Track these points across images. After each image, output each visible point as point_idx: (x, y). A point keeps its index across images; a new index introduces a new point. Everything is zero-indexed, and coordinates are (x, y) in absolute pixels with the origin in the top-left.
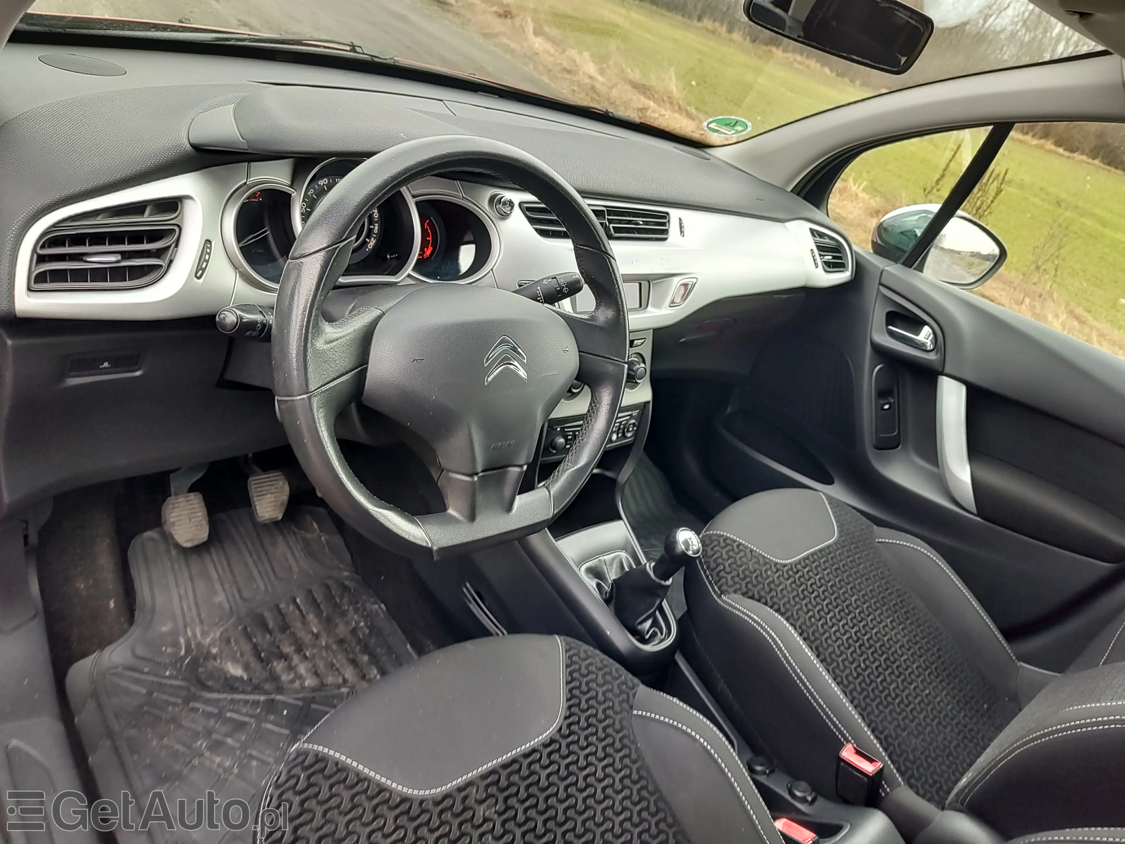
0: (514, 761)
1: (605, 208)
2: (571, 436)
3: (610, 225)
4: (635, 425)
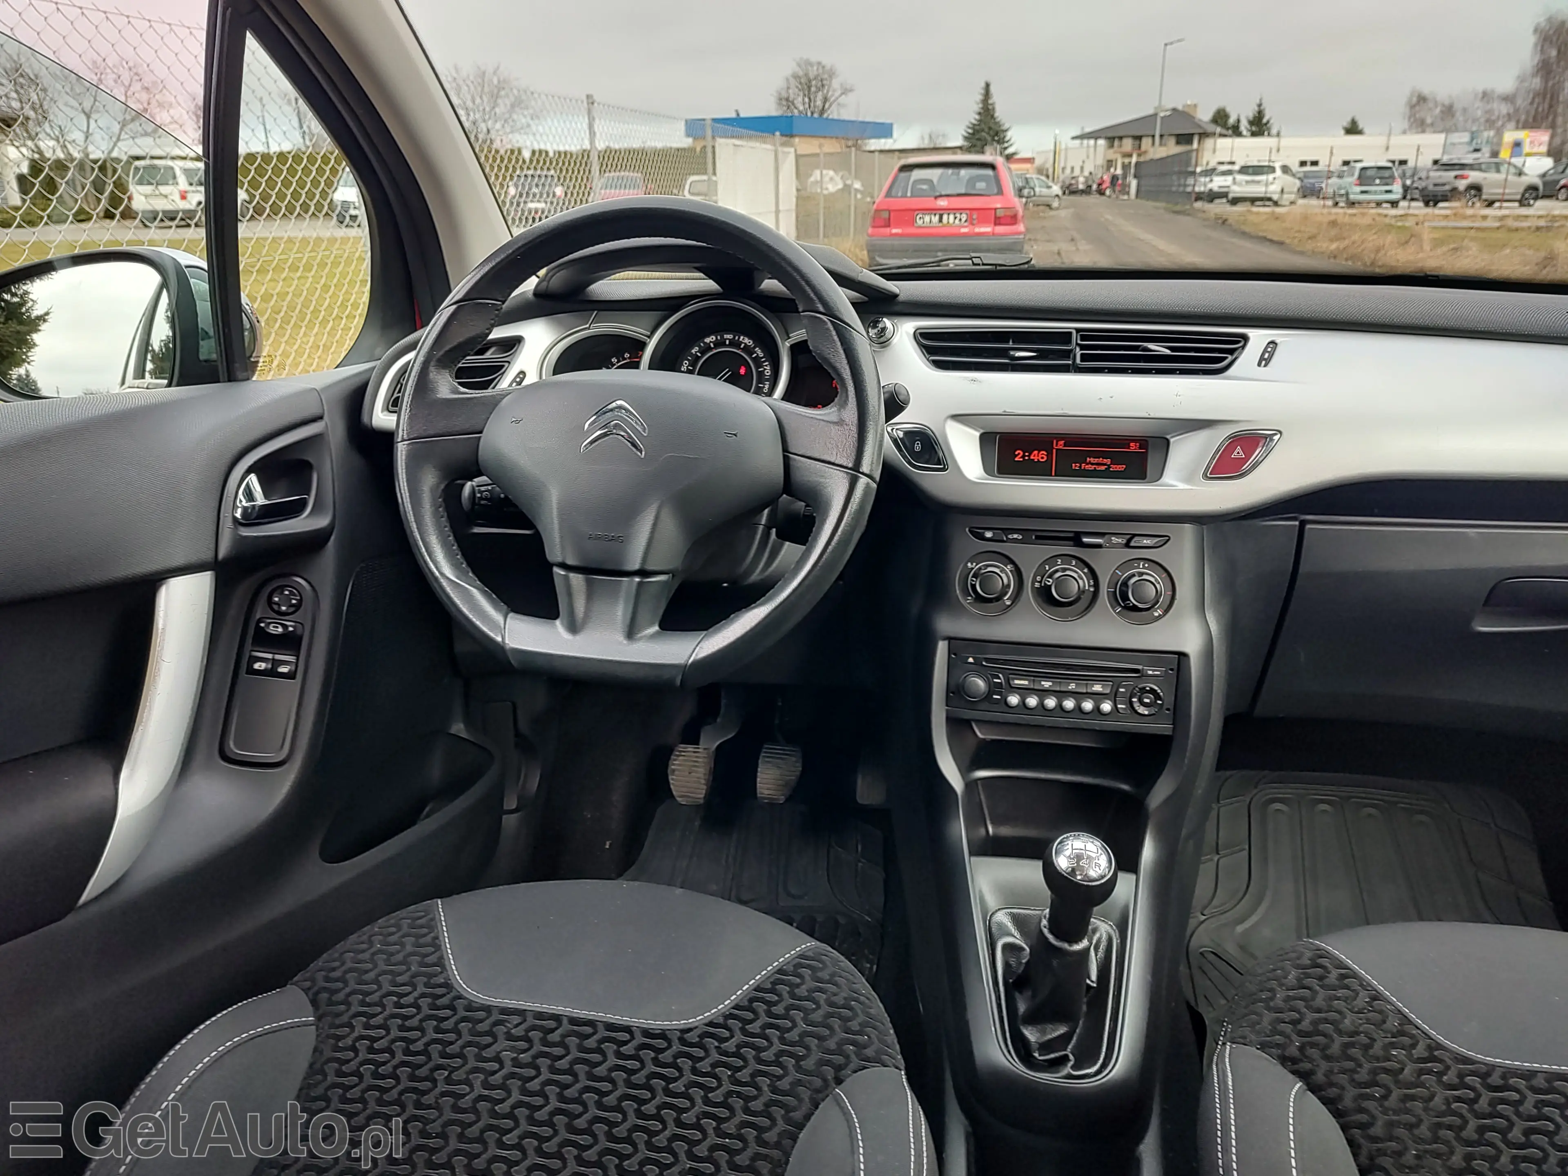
0: (591, 1023)
1: (1078, 330)
2: (999, 678)
3: (1078, 352)
4: (1159, 696)
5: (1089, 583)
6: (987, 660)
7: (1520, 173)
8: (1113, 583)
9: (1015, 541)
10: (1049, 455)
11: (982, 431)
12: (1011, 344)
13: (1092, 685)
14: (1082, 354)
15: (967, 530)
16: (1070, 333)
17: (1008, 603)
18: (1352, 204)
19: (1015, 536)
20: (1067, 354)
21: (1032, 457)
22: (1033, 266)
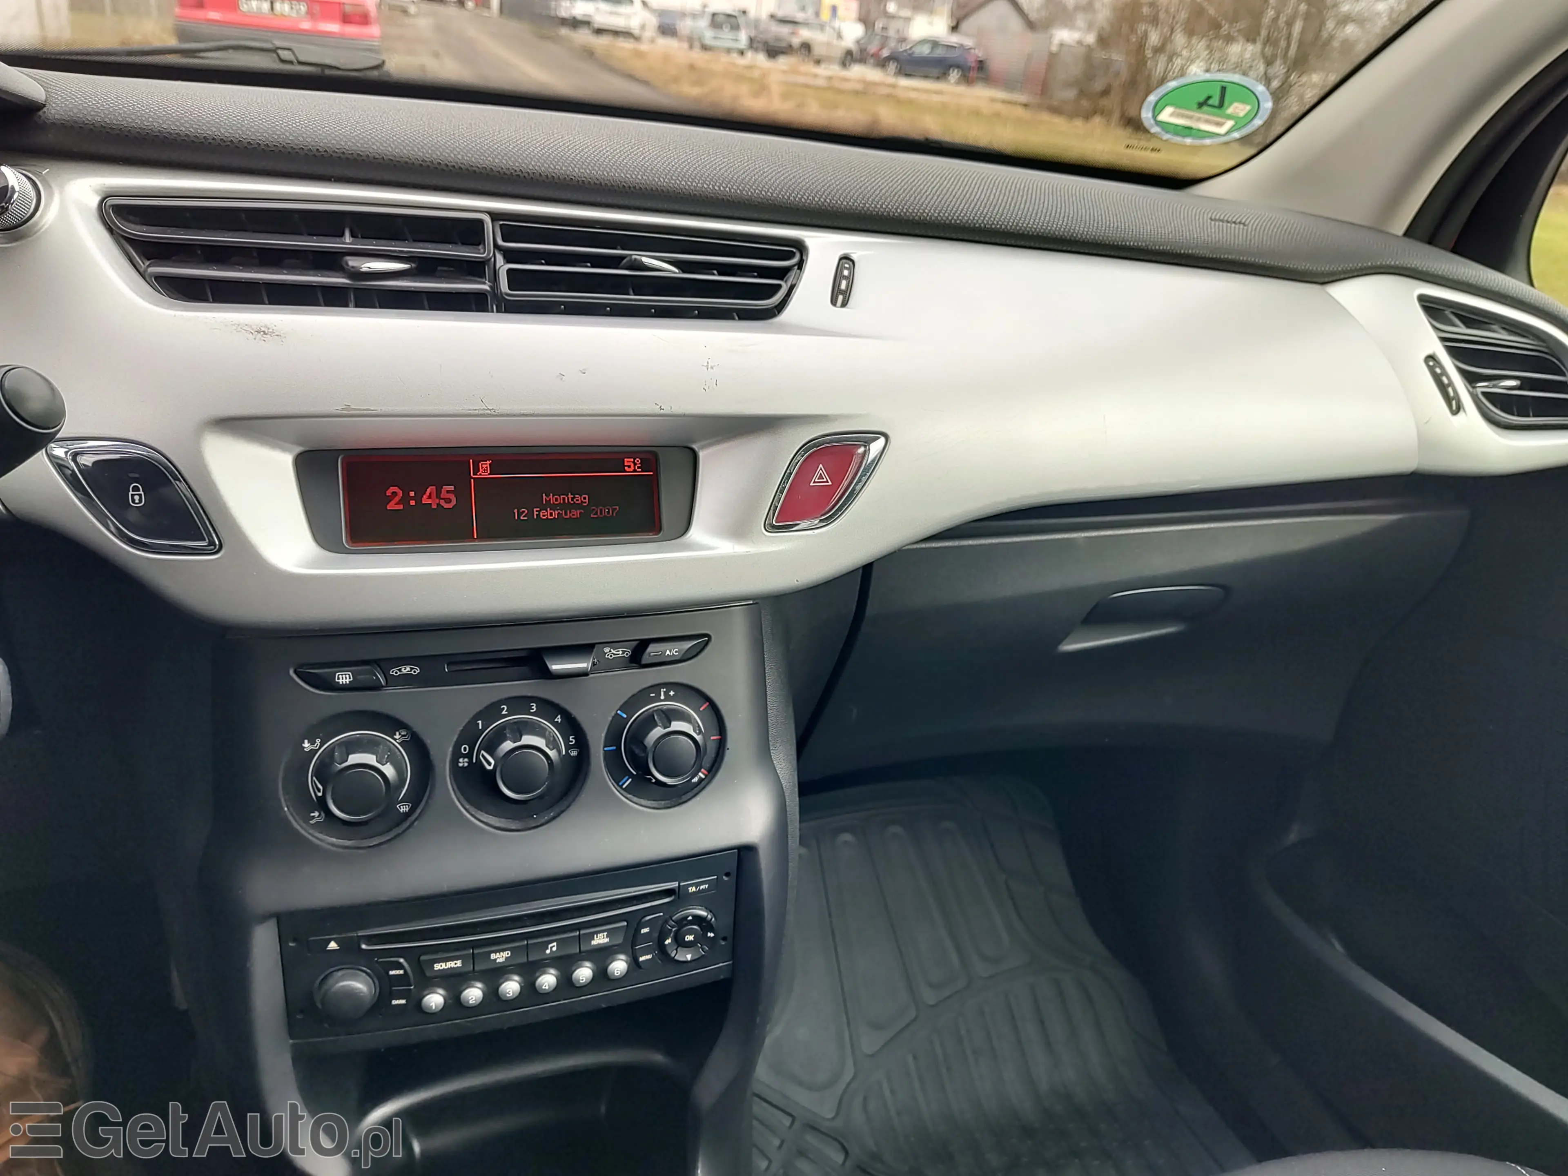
1: (495, 216)
2: (399, 966)
3: (503, 267)
4: (709, 922)
5: (566, 741)
6: (370, 939)
7: (840, 36)
8: (613, 737)
9: (407, 680)
10: (462, 493)
11: (299, 449)
12: (347, 241)
13: (591, 936)
14: (510, 271)
15: (291, 672)
16: (481, 222)
17: (404, 809)
18: (705, 48)
19: (406, 670)
20: (476, 269)
21: (425, 500)
22: (388, 74)
